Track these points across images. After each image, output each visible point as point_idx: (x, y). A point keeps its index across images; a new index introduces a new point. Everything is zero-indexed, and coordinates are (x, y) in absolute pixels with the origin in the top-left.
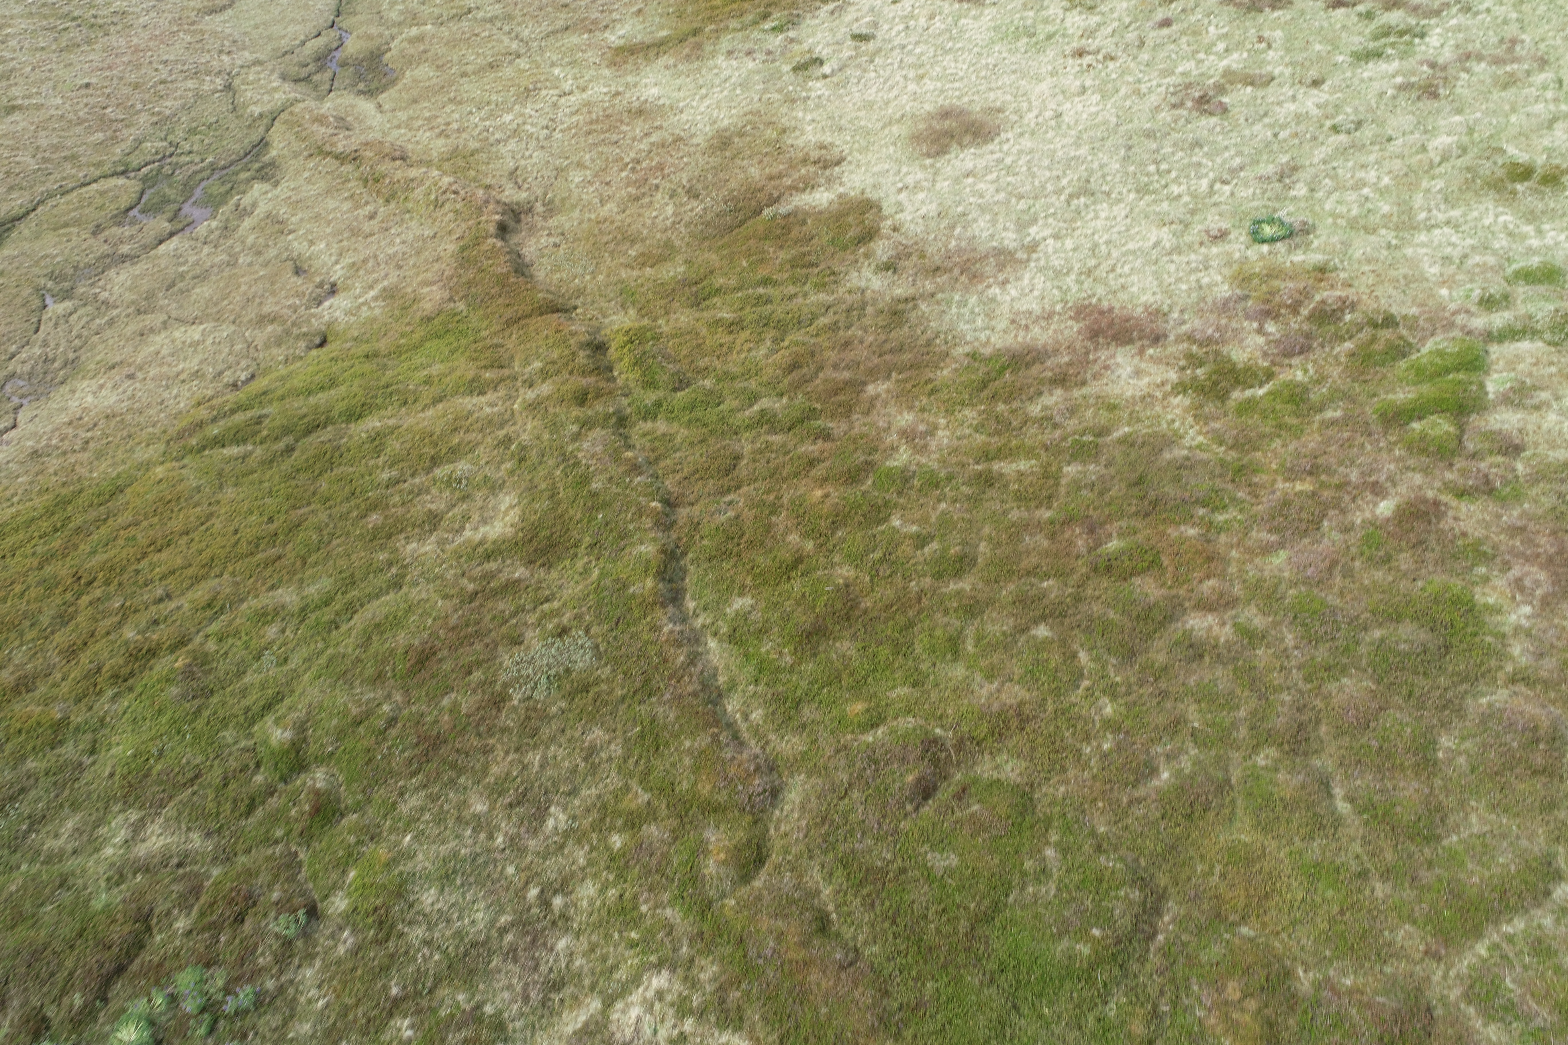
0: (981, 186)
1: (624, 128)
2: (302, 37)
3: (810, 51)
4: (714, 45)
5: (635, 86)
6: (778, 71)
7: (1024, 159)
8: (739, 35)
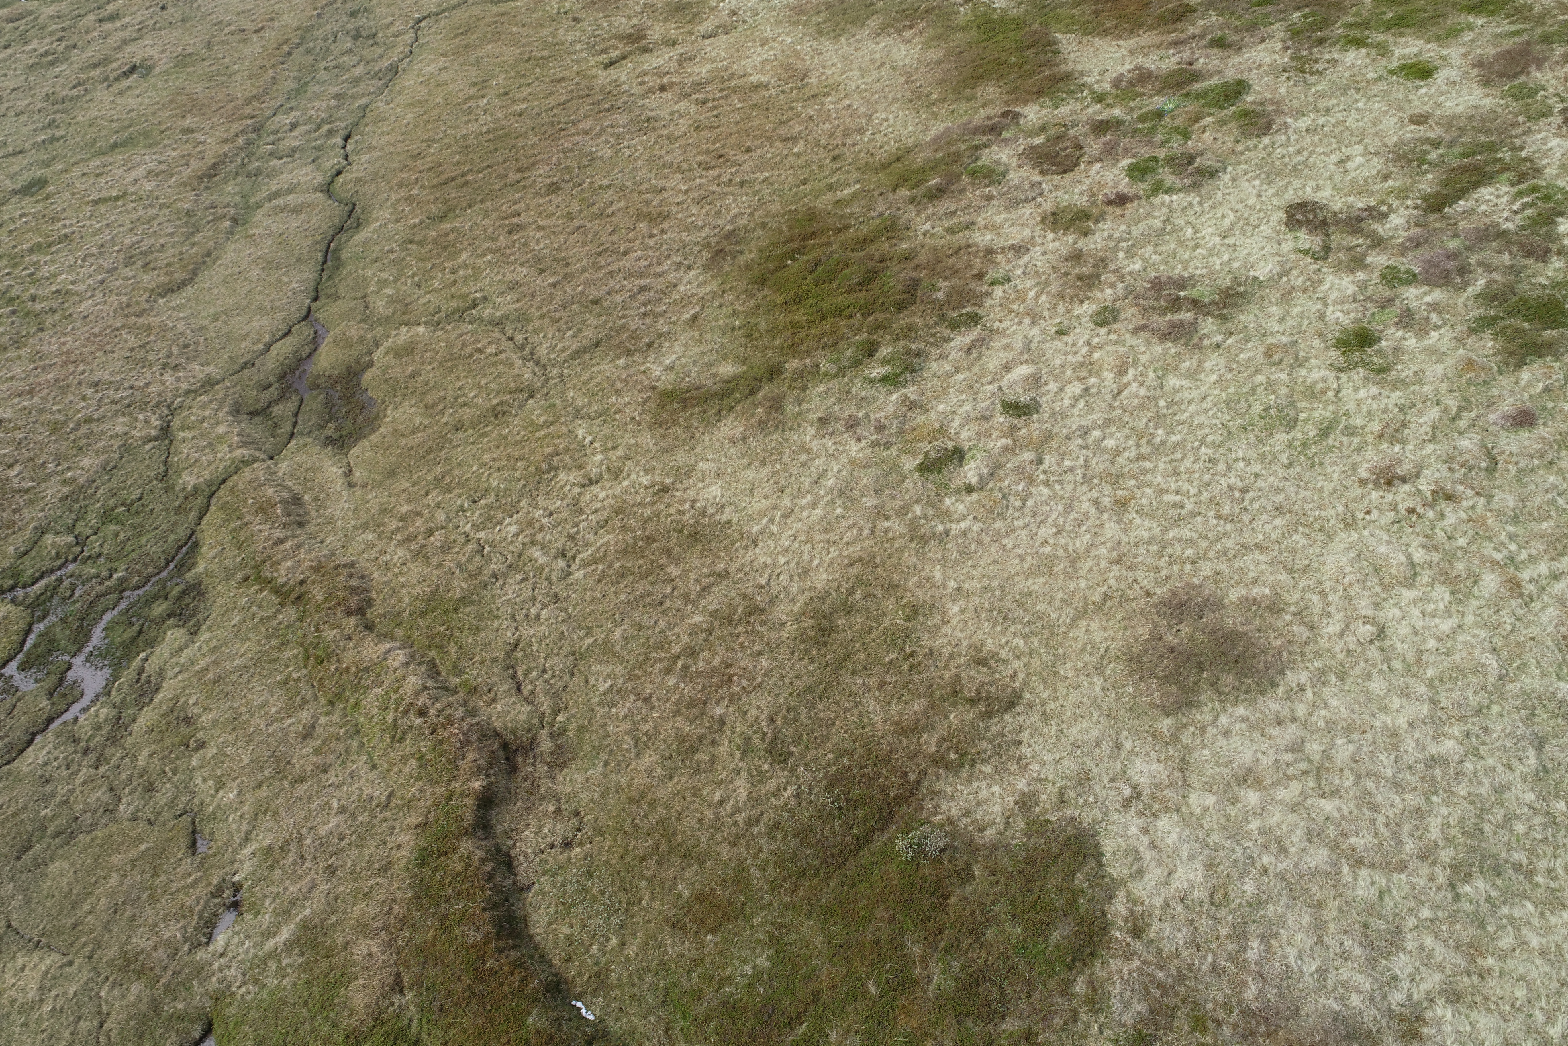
0: (1276, 817)
1: (674, 571)
2: (267, 338)
3: (942, 431)
4: (800, 401)
5: (688, 475)
6: (896, 467)
7: (1343, 752)
8: (834, 384)
